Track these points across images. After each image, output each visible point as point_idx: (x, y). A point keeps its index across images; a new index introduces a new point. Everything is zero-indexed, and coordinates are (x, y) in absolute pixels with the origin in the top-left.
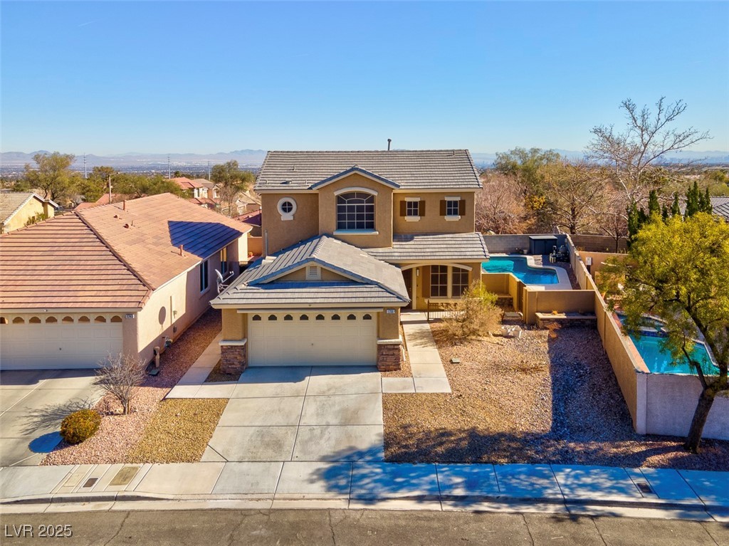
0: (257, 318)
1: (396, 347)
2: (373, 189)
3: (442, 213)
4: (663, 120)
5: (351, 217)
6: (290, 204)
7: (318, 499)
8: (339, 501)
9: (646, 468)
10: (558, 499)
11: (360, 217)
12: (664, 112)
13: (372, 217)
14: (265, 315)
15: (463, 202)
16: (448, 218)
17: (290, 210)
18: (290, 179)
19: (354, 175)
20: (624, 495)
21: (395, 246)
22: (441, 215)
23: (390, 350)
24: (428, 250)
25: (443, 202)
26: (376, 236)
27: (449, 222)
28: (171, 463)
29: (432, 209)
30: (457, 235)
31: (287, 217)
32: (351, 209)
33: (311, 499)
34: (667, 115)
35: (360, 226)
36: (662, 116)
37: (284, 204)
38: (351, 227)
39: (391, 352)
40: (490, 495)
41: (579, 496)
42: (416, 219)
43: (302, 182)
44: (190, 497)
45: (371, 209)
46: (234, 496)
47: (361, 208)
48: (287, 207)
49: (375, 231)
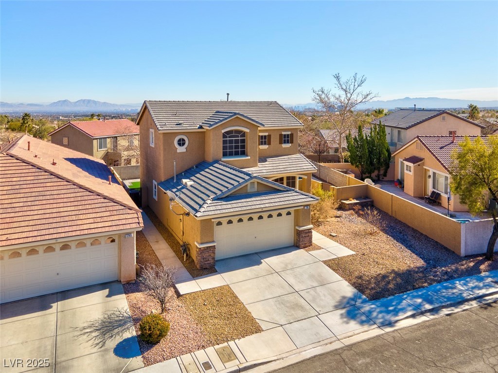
0: (219, 224)
1: (310, 231)
2: (247, 128)
3: (281, 143)
4: (356, 86)
5: (231, 147)
6: (183, 140)
7: (363, 332)
8: (374, 330)
9: (484, 273)
10: (472, 298)
11: (237, 147)
12: (357, 81)
13: (243, 147)
14: (224, 221)
15: (292, 135)
16: (284, 146)
17: (184, 144)
18: (183, 122)
19: (236, 118)
20: (493, 288)
21: (260, 166)
22: (280, 143)
23: (306, 233)
24: (281, 167)
25: (281, 135)
26: (249, 159)
27: (284, 148)
28: (246, 337)
29: (275, 140)
30: (290, 156)
31: (181, 149)
32: (231, 142)
33: (359, 333)
34: (359, 83)
35: (237, 154)
36: (356, 84)
37: (179, 140)
38: (231, 154)
39: (307, 235)
40: (444, 304)
41: (478, 294)
42: (265, 147)
43: (192, 124)
44: (287, 355)
45: (243, 141)
46: (314, 345)
47: (237, 141)
48: (181, 143)
49: (247, 156)
